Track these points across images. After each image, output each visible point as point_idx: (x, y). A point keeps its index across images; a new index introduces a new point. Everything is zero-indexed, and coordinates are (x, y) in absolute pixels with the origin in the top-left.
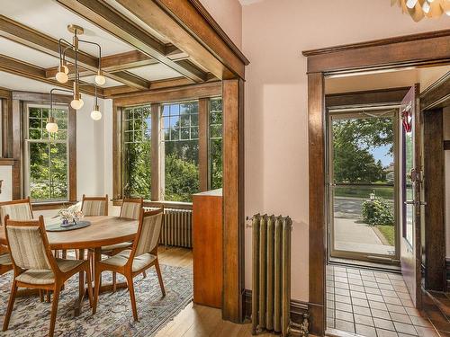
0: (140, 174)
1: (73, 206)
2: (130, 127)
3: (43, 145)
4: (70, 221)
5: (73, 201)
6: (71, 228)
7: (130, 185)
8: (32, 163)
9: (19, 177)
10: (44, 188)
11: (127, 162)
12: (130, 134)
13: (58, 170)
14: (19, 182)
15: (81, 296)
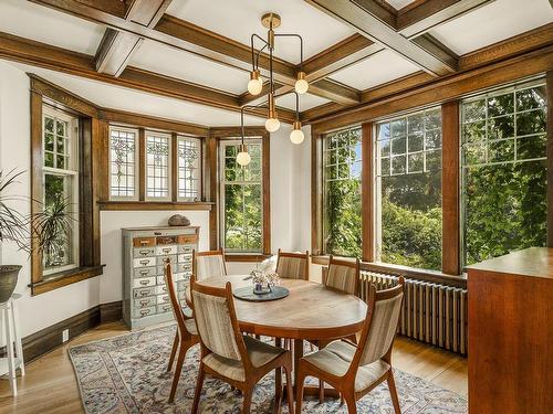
0: (345, 223)
1: (267, 260)
2: (332, 161)
3: (238, 187)
4: (264, 285)
5: (267, 254)
6: (265, 297)
7: (333, 237)
8: (227, 207)
9: (215, 224)
10: (239, 236)
11: (328, 206)
12: (333, 169)
13: (251, 216)
14: (216, 229)
15: (277, 396)
